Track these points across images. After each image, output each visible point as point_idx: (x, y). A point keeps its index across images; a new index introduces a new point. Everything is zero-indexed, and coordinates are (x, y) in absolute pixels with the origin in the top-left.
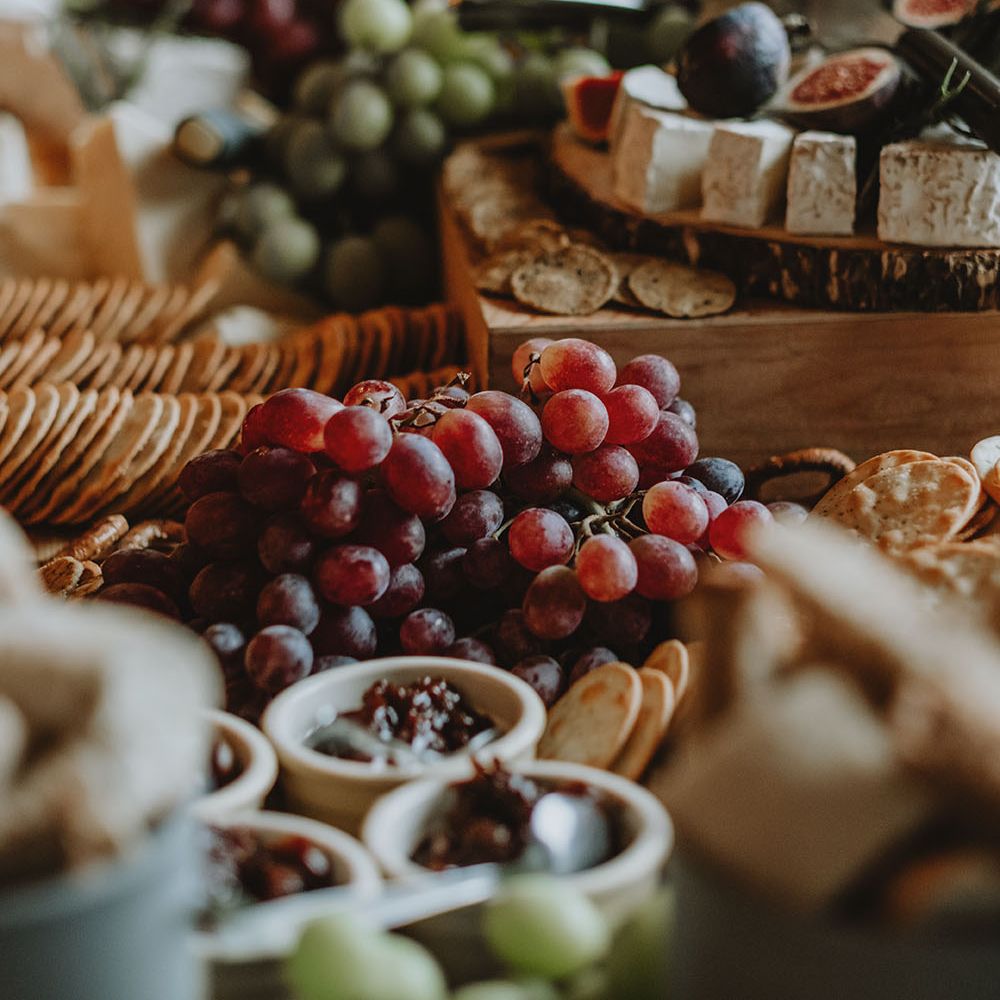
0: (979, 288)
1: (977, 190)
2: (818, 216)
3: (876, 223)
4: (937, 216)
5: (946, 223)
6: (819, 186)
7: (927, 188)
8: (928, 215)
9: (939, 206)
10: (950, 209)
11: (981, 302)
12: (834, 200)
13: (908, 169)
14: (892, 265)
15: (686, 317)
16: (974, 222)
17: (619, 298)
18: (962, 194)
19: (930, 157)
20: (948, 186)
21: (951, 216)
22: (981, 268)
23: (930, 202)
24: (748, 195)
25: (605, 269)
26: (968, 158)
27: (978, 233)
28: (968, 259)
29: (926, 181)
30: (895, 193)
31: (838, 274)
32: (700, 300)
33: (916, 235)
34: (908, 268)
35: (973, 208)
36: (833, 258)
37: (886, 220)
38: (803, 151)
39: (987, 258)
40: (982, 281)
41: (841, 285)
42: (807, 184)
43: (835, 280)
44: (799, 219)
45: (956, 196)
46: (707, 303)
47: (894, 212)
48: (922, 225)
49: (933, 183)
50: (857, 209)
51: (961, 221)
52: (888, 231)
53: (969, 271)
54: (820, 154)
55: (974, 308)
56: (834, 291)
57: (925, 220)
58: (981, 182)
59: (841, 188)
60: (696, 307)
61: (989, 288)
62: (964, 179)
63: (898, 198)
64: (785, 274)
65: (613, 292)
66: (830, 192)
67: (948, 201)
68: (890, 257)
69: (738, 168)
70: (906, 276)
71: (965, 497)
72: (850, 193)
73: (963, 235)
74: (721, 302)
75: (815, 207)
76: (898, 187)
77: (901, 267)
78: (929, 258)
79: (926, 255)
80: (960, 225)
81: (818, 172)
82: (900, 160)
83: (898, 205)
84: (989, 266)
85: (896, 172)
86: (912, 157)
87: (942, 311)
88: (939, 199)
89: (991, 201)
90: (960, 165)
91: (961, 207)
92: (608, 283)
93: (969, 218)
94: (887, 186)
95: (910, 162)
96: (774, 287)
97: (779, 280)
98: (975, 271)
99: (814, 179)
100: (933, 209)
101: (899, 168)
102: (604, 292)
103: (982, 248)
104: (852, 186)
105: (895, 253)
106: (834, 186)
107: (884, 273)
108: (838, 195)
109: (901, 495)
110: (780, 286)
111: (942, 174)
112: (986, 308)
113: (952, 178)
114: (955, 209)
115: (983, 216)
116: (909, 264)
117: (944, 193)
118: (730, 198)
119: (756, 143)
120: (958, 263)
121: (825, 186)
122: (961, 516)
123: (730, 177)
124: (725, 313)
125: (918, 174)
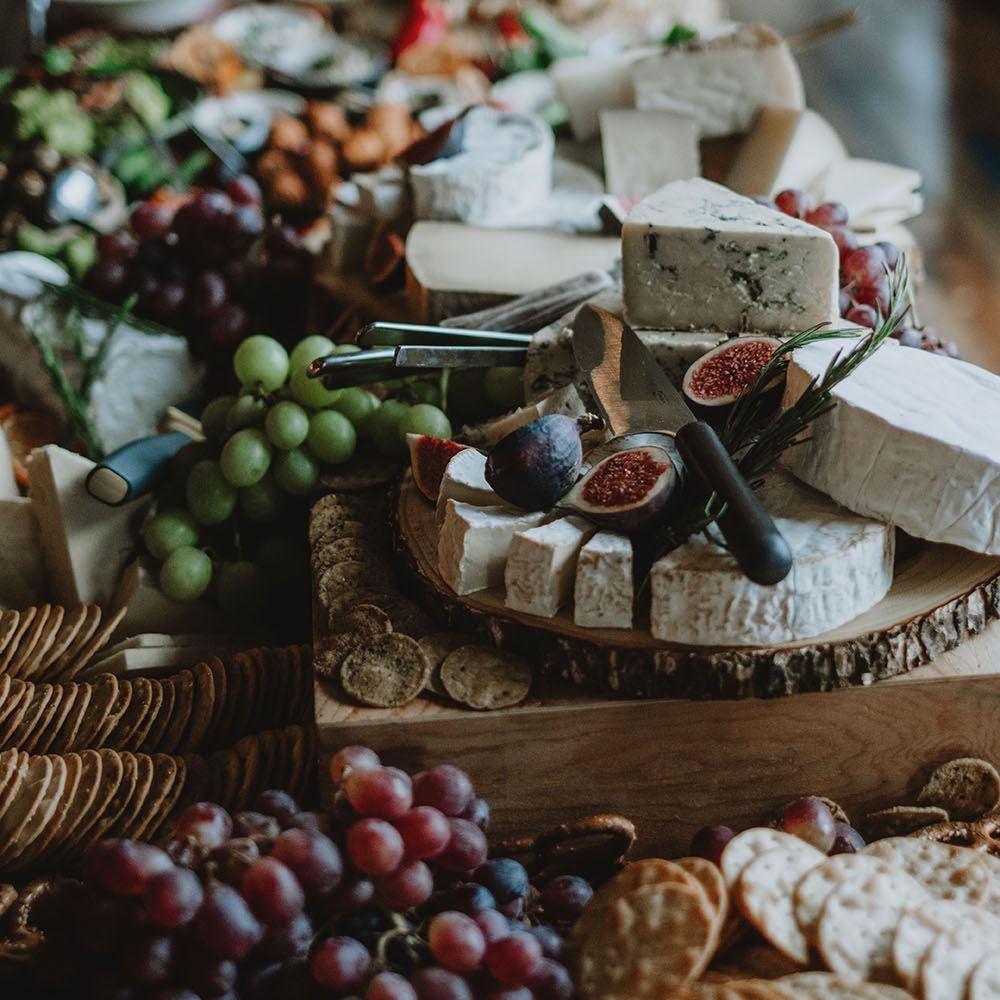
0: (738, 681)
1: (735, 604)
2: (601, 615)
3: (650, 625)
4: (700, 625)
5: (708, 629)
6: (601, 592)
7: (691, 600)
8: (692, 622)
9: (702, 616)
10: (711, 618)
11: (741, 692)
12: (613, 603)
13: (675, 584)
14: (663, 662)
15: (486, 710)
16: (733, 629)
17: (430, 687)
18: (722, 605)
19: (694, 575)
20: (709, 600)
21: (712, 625)
22: (740, 667)
23: (694, 613)
24: (542, 593)
25: (420, 658)
26: (726, 578)
27: (736, 637)
28: (728, 659)
29: (691, 594)
30: (664, 603)
31: (618, 669)
32: (499, 692)
33: (683, 637)
34: (677, 666)
35: (731, 618)
36: (613, 656)
37: (658, 625)
38: (586, 561)
39: (744, 657)
40: (741, 677)
41: (620, 677)
42: (591, 589)
43: (615, 673)
44: (585, 615)
45: (716, 608)
46: (505, 694)
47: (665, 618)
48: (688, 631)
49: (697, 597)
50: (635, 610)
51: (721, 628)
52: (662, 632)
53: (730, 669)
54: (601, 565)
55: (735, 697)
56: (615, 682)
57: (691, 627)
58: (738, 596)
59: (620, 594)
60: (496, 698)
61: (747, 681)
62: (724, 594)
63: (667, 608)
64: (574, 664)
65: (426, 683)
66: (610, 597)
67: (709, 612)
68: (661, 656)
69: (533, 571)
70: (675, 672)
71: (704, 937)
72: (629, 597)
73: (724, 638)
74: (519, 692)
75: (598, 609)
76: (667, 599)
77: (671, 665)
78: (694, 658)
79: (692, 655)
80: (720, 632)
81: (600, 579)
82: (668, 576)
83: (667, 613)
84: (746, 665)
85: (665, 586)
86: (677, 574)
87: (707, 699)
88: (702, 610)
89: (746, 611)
90: (719, 583)
91: (721, 616)
92: (421, 675)
93: (729, 626)
94: (658, 598)
95: (676, 578)
96: (565, 673)
97: (569, 667)
98: (735, 668)
99: (596, 584)
100: (697, 618)
101: (667, 583)
102: (418, 684)
103: (741, 648)
104: (629, 591)
105: (666, 653)
106: (614, 592)
107: (657, 668)
108: (617, 599)
109: (654, 921)
110: (570, 672)
111: (704, 590)
112: (745, 696)
113: (712, 593)
114: (716, 618)
115: (741, 624)
116: (676, 661)
117: (705, 606)
118: (526, 595)
119: (546, 551)
120: (720, 662)
121: (606, 592)
122: (700, 957)
123: (526, 578)
124: (521, 704)
125: (684, 589)
